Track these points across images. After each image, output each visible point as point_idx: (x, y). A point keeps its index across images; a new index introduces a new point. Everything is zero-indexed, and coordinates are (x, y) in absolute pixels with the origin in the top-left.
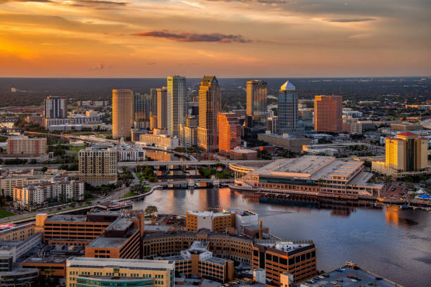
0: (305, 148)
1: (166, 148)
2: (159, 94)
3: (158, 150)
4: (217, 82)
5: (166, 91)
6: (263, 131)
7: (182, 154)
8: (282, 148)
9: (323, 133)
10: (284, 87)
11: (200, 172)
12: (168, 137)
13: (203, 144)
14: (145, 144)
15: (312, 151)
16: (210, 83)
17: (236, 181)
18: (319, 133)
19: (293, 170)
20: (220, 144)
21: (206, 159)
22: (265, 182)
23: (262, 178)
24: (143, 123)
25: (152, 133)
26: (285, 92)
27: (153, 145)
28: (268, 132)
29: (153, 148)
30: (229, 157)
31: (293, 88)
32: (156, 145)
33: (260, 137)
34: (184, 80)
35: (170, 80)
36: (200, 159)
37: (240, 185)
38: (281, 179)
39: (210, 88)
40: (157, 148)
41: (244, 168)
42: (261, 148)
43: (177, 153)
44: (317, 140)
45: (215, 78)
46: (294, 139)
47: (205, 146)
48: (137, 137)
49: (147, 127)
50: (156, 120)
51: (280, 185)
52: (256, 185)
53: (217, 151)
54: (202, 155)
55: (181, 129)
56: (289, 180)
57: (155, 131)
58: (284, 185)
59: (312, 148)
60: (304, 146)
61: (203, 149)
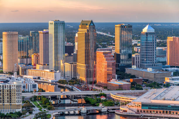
0: (167, 80)
1: (50, 81)
2: (41, 36)
3: (43, 82)
4: (94, 25)
5: (48, 33)
6: (130, 66)
7: (65, 85)
8: (147, 80)
9: (174, 67)
10: (145, 30)
11: (86, 101)
12: (51, 71)
13: (82, 77)
14: (32, 77)
15: (173, 82)
16: (88, 26)
17: (121, 108)
18: (171, 67)
19: (169, 98)
20: (97, 77)
21: (87, 89)
22: (146, 109)
23: (144, 105)
24: (25, 59)
25: (35, 68)
26: (147, 34)
27: (39, 78)
28: (134, 67)
29: (39, 80)
30: (106, 87)
31: (153, 30)
32: (41, 78)
33: (128, 71)
34: (63, 23)
35: (51, 24)
36: (82, 89)
37: (125, 111)
38: (160, 106)
39: (88, 30)
40: (42, 81)
41: (125, 97)
42: (131, 80)
43: (60, 85)
44: (172, 73)
45: (92, 21)
46: (157, 72)
47: (84, 79)
48: (25, 72)
49: (29, 63)
50: (37, 57)
51: (159, 111)
52: (138, 111)
53: (95, 82)
54: (83, 86)
55: (62, 64)
56: (167, 106)
57: (38, 66)
58: (162, 111)
59: (173, 79)
60: (166, 78)
61: (82, 82)
